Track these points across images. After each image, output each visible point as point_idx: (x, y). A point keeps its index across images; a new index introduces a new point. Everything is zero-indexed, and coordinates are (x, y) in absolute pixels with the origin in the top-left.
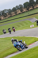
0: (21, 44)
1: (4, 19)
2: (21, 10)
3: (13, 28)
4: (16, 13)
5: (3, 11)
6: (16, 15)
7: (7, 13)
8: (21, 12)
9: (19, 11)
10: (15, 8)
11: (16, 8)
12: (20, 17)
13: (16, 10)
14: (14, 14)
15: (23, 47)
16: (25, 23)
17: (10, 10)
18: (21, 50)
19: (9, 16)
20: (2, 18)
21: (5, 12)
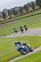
0: (25, 47)
1: (14, 17)
2: (33, 8)
3: (25, 26)
4: (27, 11)
5: (14, 9)
6: (28, 12)
7: (18, 10)
8: (33, 10)
9: (31, 8)
10: (26, 5)
11: (28, 6)
12: (32, 15)
13: (28, 7)
14: (26, 12)
15: (28, 50)
16: (37, 21)
17: (21, 7)
18: (25, 54)
19: (20, 14)
20: (13, 16)
21: (16, 10)
